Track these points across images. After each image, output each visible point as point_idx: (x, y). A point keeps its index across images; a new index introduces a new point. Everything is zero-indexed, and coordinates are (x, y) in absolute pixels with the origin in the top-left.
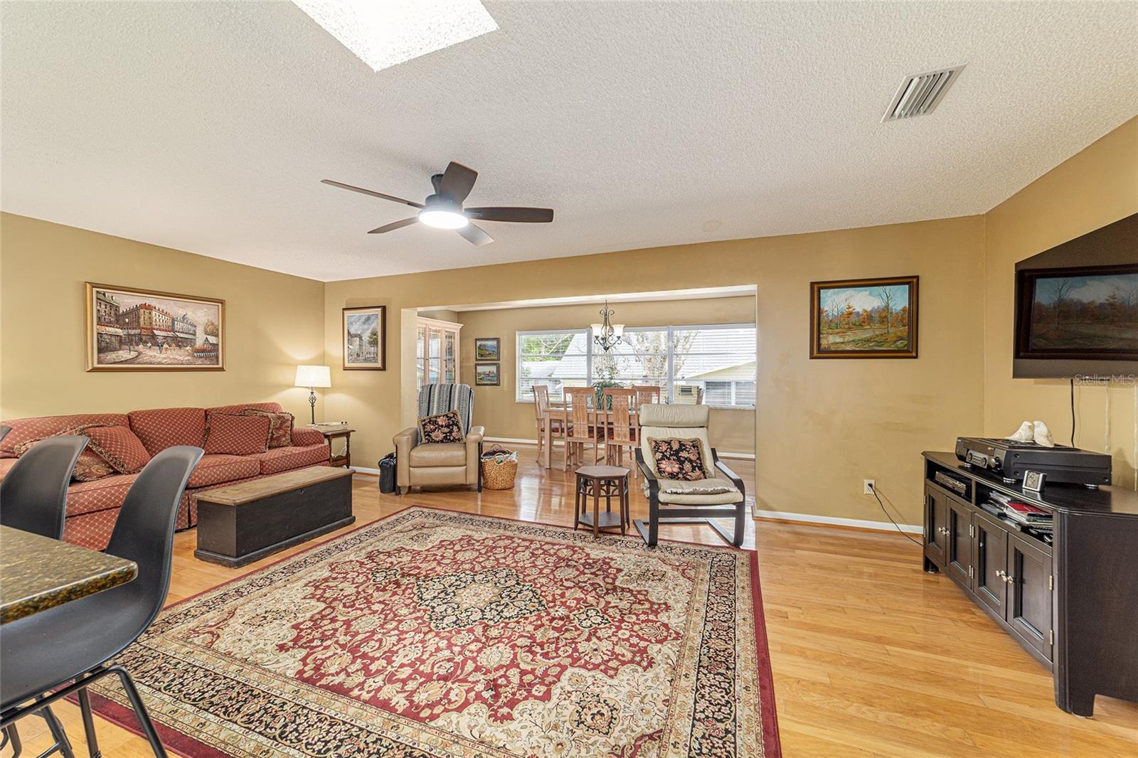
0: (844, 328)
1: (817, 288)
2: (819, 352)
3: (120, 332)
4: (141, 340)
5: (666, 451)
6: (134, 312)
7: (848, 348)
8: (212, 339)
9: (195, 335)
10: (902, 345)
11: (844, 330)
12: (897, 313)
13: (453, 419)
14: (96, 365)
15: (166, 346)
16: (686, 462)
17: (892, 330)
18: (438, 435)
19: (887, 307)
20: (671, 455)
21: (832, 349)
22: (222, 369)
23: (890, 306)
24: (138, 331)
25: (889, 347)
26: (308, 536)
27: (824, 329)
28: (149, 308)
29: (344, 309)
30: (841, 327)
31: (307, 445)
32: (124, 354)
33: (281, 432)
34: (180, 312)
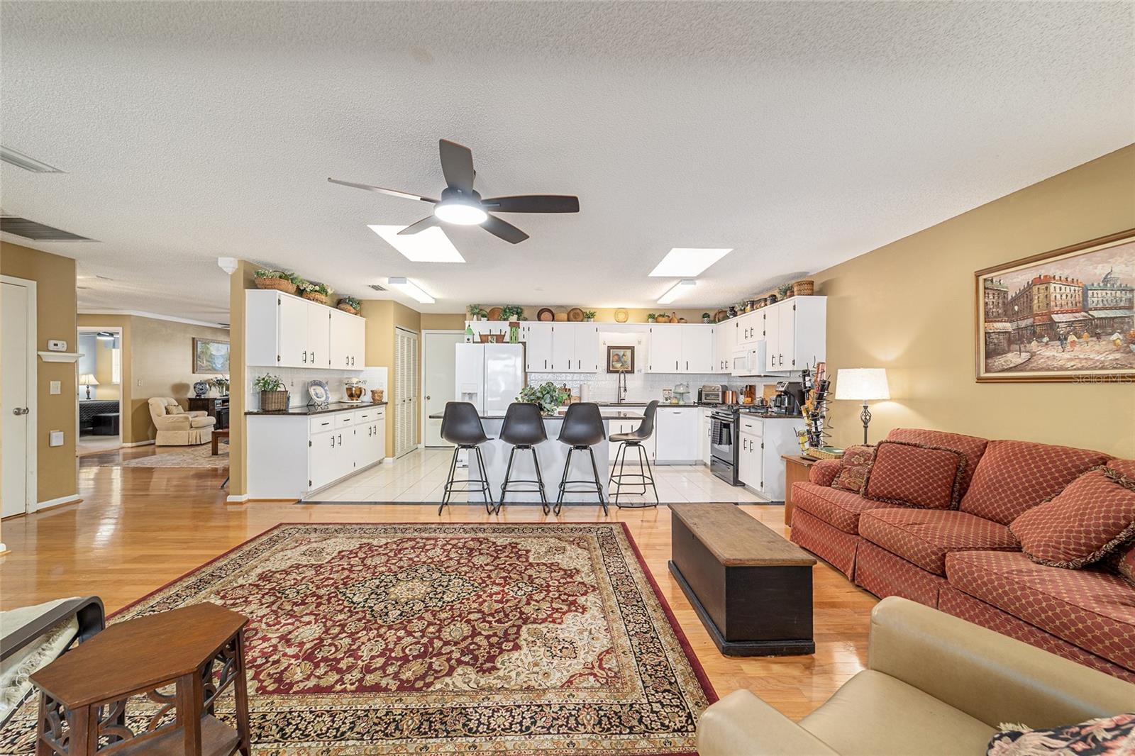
3: (1008, 326)
4: (1035, 333)
6: (1026, 293)
14: (983, 375)
15: (1072, 338)
24: (1029, 321)
28: (1044, 281)
32: (1014, 358)
34: (1101, 271)
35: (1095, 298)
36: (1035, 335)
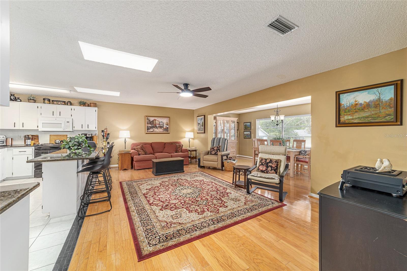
0: (353, 112)
1: (338, 95)
2: (339, 123)
3: (150, 125)
5: (263, 162)
6: (153, 121)
7: (356, 121)
8: (167, 126)
9: (164, 125)
10: (390, 119)
11: (353, 113)
12: (386, 102)
13: (219, 148)
14: (147, 133)
15: (158, 128)
16: (270, 167)
17: (382, 111)
18: (213, 152)
19: (379, 99)
20: (265, 164)
21: (347, 122)
22: (169, 133)
23: (381, 98)
24: (153, 125)
25: (381, 120)
26: (171, 173)
27: (342, 113)
28: (155, 120)
29: (197, 117)
30: (351, 112)
31: (184, 153)
32: (151, 130)
33: (179, 149)
34: (161, 120)
35: (161, 123)
36: (154, 127)
